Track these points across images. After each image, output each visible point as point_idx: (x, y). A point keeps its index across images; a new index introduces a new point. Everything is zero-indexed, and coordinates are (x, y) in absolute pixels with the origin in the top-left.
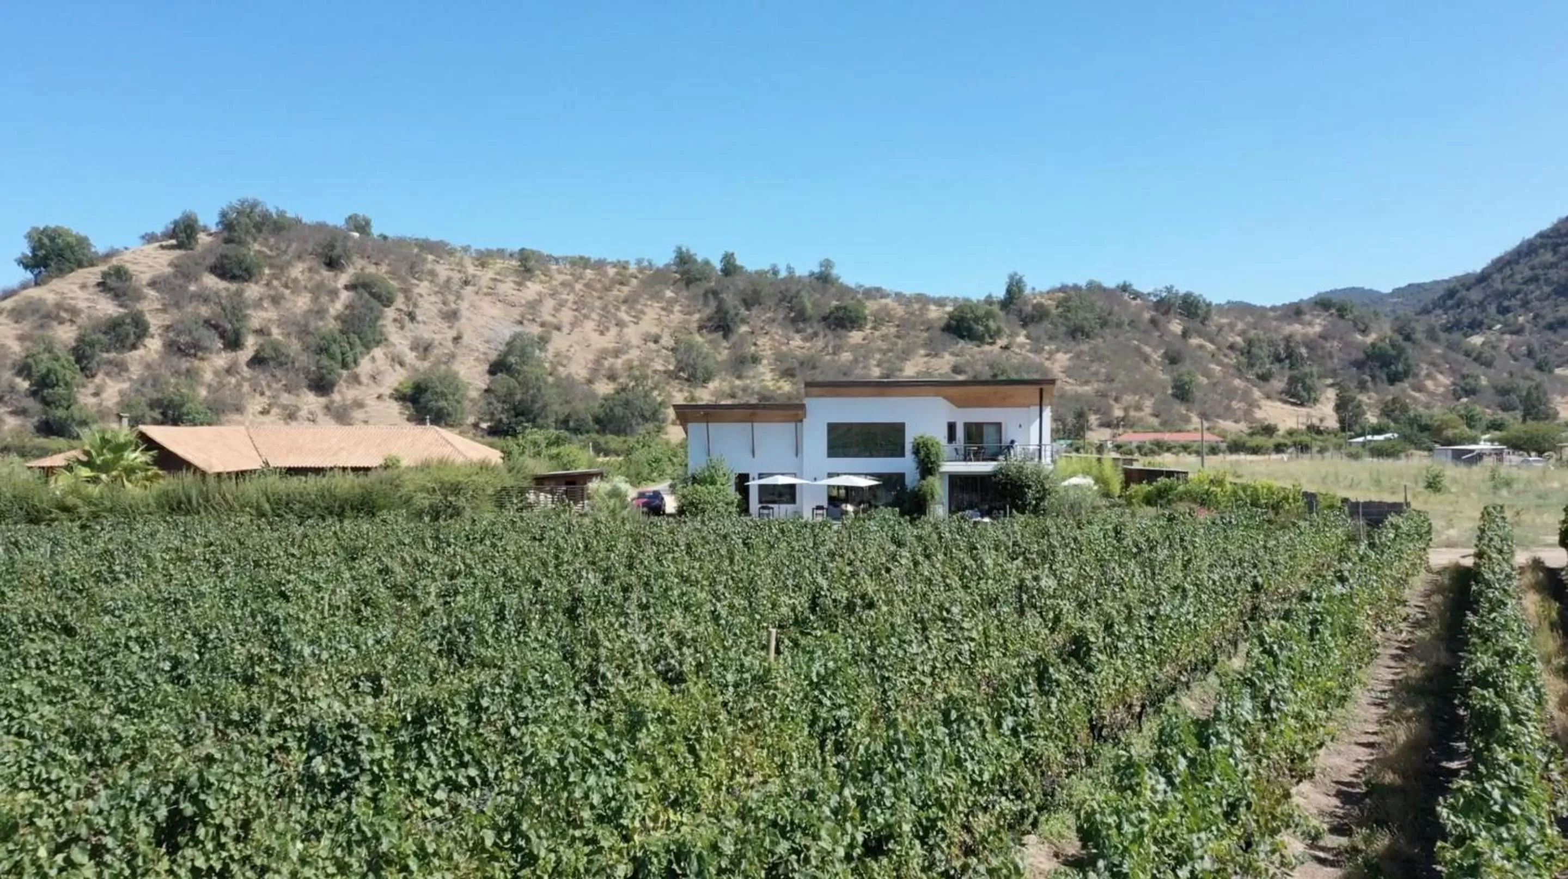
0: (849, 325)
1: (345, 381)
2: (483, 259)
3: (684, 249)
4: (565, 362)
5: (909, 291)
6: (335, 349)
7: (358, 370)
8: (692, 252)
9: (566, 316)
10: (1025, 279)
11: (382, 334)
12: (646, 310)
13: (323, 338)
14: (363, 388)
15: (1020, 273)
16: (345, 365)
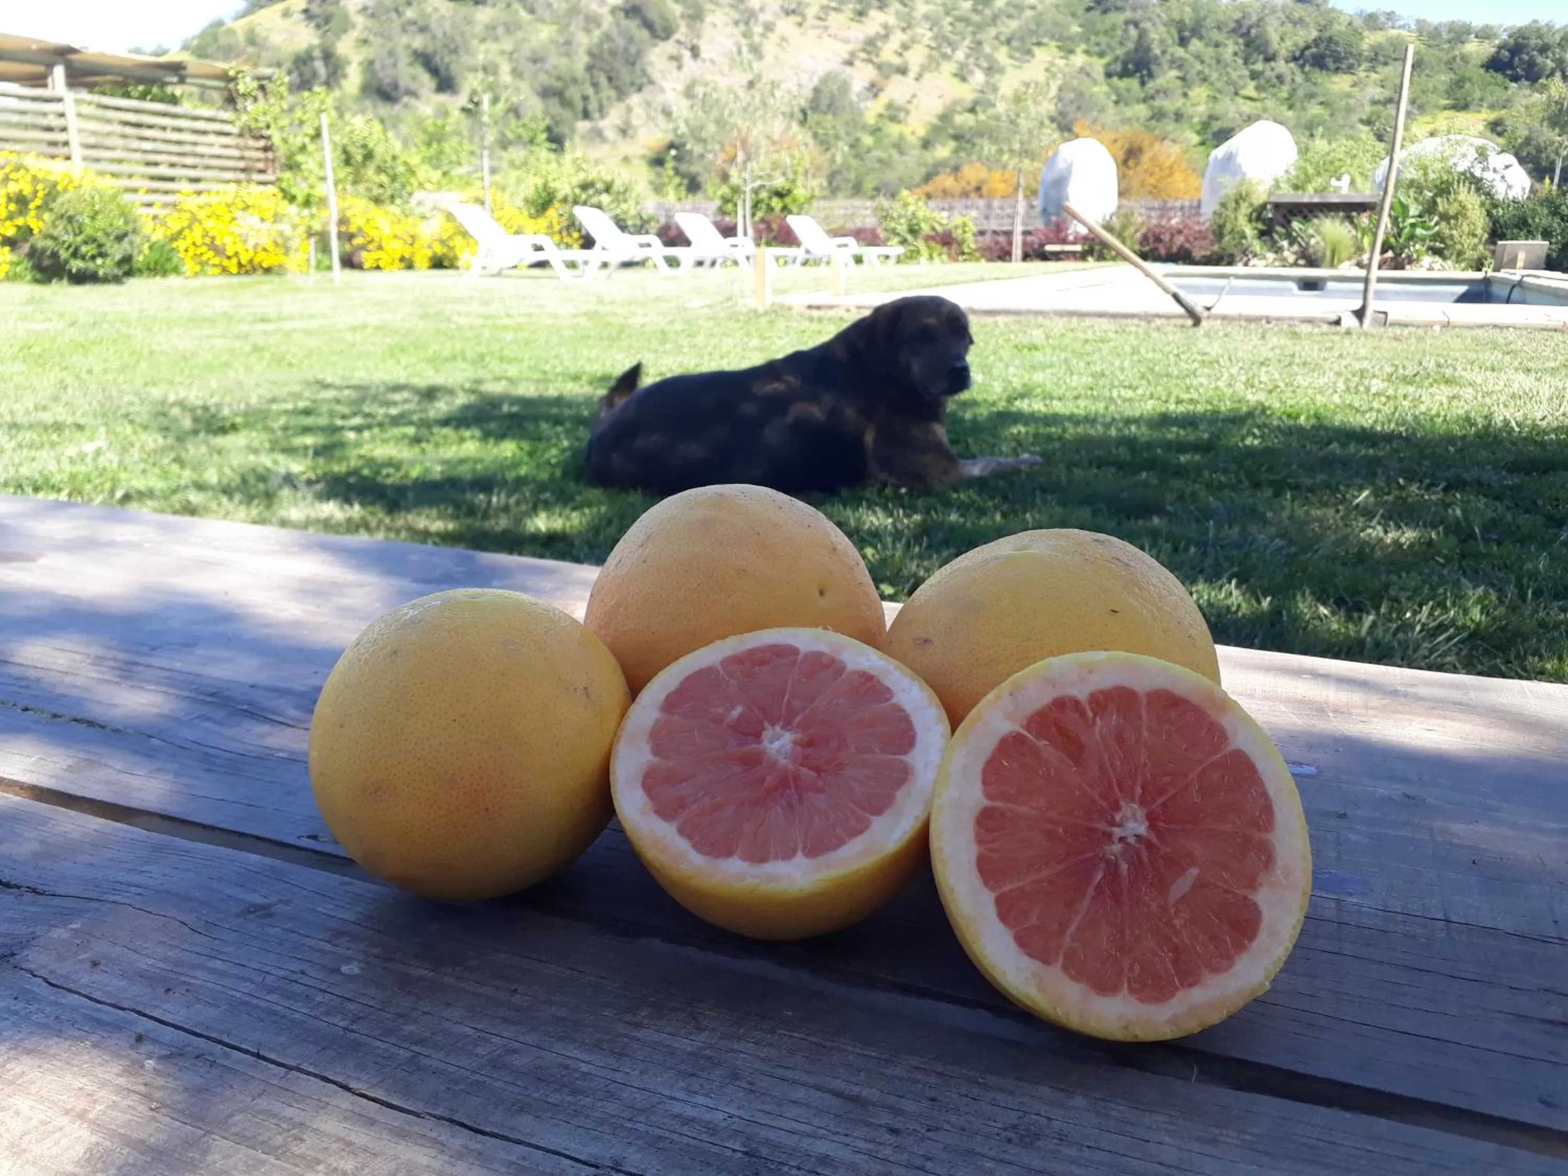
0: (1332, 66)
1: (583, 137)
4: (899, 117)
6: (574, 93)
7: (603, 124)
11: (644, 73)
12: (1036, 50)
13: (559, 78)
14: (606, 147)
16: (586, 115)
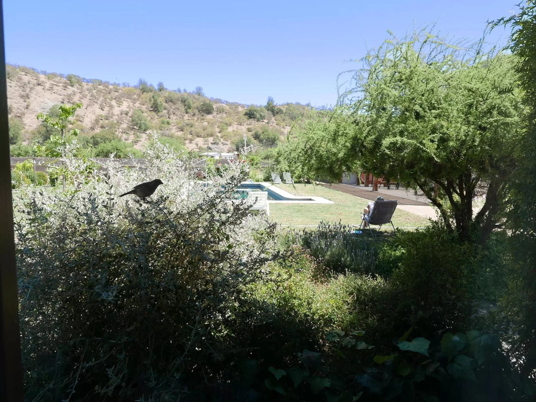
0: (207, 112)
2: (50, 76)
3: (142, 80)
4: (81, 119)
5: (231, 101)
8: (146, 81)
9: (85, 102)
10: (274, 100)
12: (123, 102)
15: (272, 97)
